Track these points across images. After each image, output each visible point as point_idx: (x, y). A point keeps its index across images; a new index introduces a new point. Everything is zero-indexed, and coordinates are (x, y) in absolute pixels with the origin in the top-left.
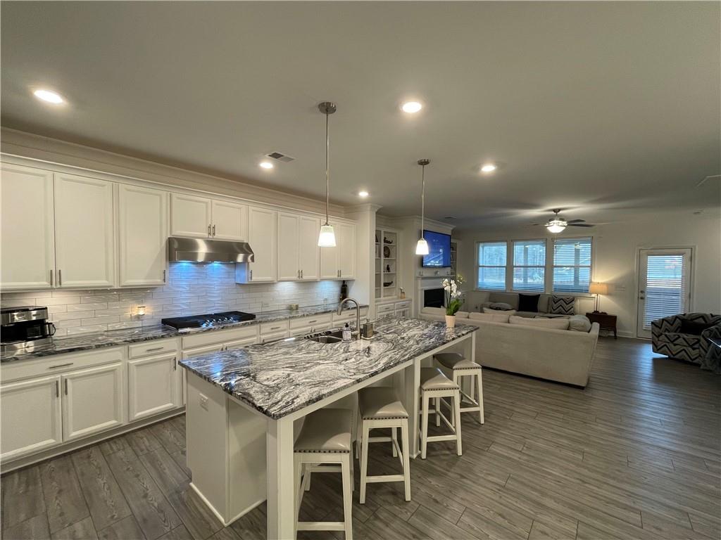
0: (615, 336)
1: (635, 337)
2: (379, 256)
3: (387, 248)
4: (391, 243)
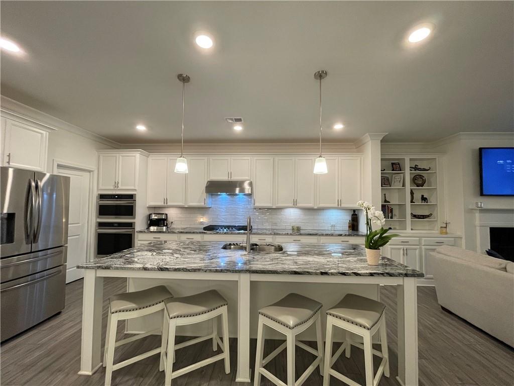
2: (404, 185)
3: (421, 177)
4: (428, 170)
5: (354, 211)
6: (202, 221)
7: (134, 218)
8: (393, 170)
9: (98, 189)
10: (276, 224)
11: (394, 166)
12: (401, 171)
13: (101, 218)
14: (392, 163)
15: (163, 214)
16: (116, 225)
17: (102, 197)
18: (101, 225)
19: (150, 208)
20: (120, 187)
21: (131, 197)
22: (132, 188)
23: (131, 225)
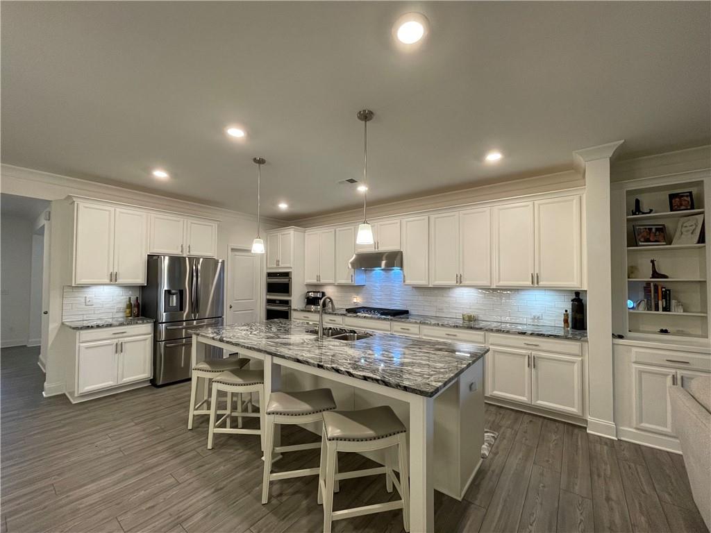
5: (577, 293)
6: (355, 301)
7: (290, 296)
8: (673, 210)
9: (267, 268)
10: (441, 310)
11: (677, 200)
13: (270, 295)
14: (670, 195)
15: (319, 292)
16: (278, 302)
17: (269, 275)
18: (269, 301)
19: (309, 285)
20: (281, 265)
21: (287, 275)
22: (288, 265)
23: (287, 303)
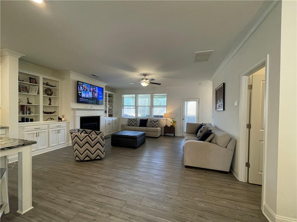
0: (174, 135)
1: (181, 136)
2: (38, 93)
3: (50, 90)
4: (54, 87)
8: (30, 82)
11: (31, 80)
12: (36, 84)
14: (29, 78)
